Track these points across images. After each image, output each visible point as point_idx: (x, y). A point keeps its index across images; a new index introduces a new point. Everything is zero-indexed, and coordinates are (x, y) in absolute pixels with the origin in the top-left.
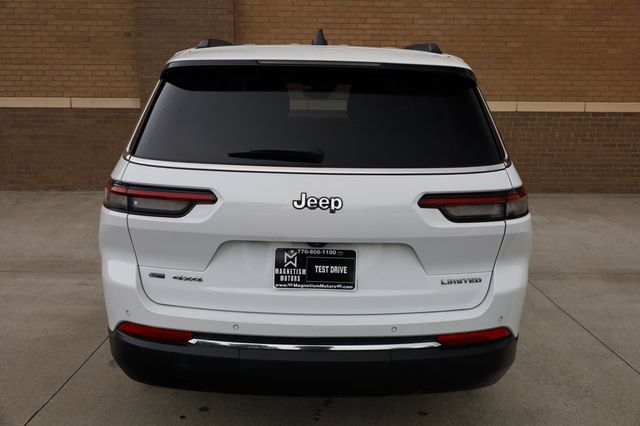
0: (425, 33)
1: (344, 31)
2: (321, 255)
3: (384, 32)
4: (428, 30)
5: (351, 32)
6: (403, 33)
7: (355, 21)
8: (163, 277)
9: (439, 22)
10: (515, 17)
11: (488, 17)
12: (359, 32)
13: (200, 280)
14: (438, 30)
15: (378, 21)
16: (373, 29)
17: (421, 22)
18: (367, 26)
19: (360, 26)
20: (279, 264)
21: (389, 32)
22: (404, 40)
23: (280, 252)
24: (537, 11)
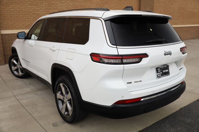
0: (61, 8)
1: (36, 7)
2: (164, 68)
3: (49, 7)
4: (62, 7)
5: (38, 7)
6: (55, 8)
7: (40, 3)
8: (131, 83)
9: (65, 5)
10: (84, 4)
11: (77, 4)
12: (41, 7)
13: (141, 81)
14: (64, 7)
15: (47, 4)
16: (45, 6)
17: (59, 4)
18: (44, 5)
19: (41, 5)
20: (157, 72)
21: (51, 7)
22: (55, 10)
23: (157, 69)
24: (89, 3)
